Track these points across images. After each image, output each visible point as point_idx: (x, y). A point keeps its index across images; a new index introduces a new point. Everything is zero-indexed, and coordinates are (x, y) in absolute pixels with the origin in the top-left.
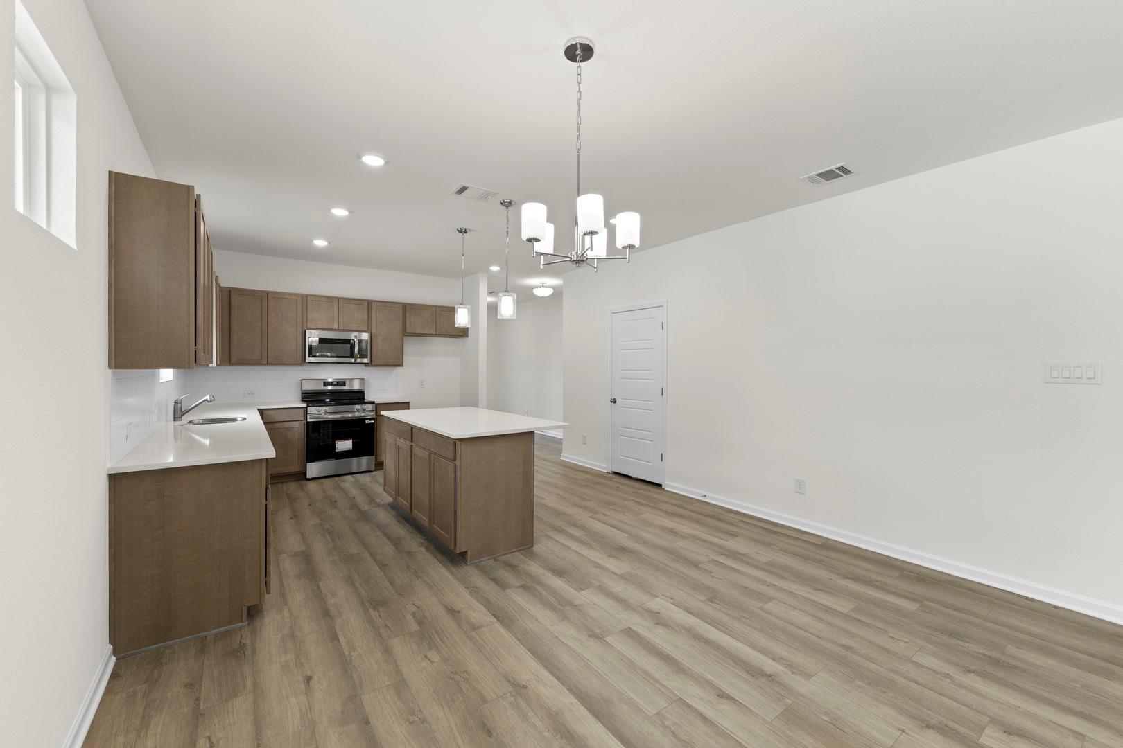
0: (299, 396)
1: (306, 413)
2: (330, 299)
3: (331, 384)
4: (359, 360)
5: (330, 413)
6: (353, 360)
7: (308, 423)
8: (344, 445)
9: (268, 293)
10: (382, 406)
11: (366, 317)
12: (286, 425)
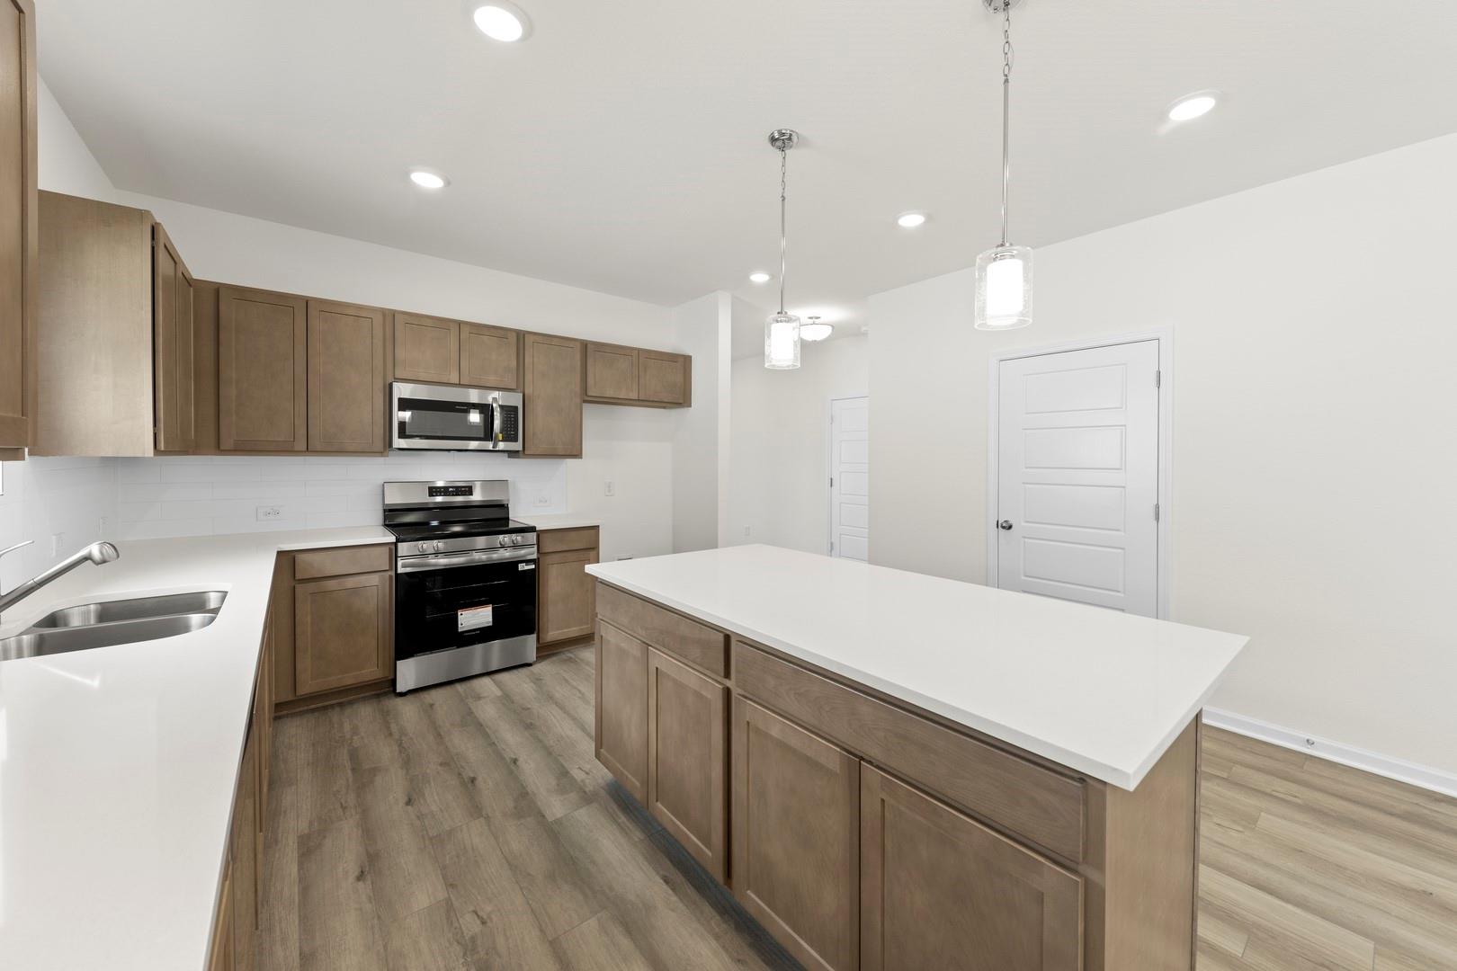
0: (378, 516)
1: (394, 556)
2: (443, 324)
3: (444, 491)
4: (501, 446)
5: (447, 554)
6: (490, 445)
7: (397, 575)
8: (475, 617)
9: (307, 301)
10: (549, 535)
11: (514, 364)
12: (350, 583)
